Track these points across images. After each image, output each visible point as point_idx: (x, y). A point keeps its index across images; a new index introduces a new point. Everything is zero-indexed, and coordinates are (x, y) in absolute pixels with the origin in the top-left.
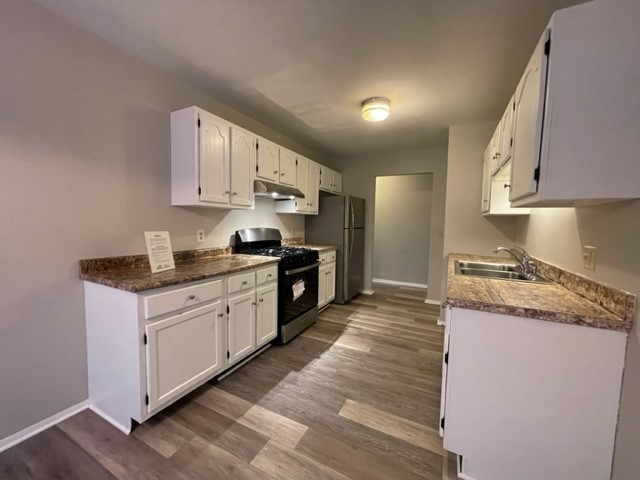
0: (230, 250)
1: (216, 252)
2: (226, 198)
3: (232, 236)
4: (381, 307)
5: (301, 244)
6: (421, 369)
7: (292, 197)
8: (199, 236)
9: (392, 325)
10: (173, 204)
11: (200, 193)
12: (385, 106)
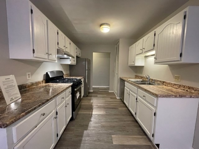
0: (44, 82)
1: (37, 83)
2: (46, 57)
3: (44, 75)
4: (98, 96)
5: (68, 76)
6: (123, 115)
7: (70, 58)
8: (28, 76)
9: (106, 101)
10: (10, 58)
11: (34, 52)
12: (109, 27)
